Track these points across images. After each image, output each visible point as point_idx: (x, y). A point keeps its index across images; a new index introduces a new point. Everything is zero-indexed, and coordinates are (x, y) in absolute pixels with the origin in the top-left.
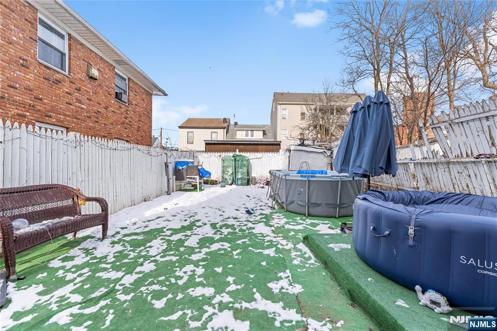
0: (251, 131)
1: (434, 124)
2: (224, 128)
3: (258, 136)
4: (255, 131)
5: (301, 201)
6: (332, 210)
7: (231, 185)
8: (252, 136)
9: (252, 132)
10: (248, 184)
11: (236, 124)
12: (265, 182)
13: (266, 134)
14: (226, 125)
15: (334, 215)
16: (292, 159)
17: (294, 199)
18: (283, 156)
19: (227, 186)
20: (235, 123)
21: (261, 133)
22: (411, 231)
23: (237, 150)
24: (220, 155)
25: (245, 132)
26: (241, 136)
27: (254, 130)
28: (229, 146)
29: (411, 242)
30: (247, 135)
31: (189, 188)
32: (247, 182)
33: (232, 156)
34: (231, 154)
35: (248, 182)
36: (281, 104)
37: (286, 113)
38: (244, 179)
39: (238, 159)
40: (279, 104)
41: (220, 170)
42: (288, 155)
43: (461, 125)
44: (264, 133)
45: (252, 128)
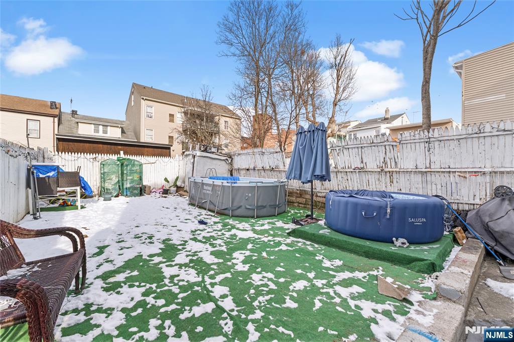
0: (103, 125)
1: (332, 147)
2: (54, 116)
3: (114, 134)
4: (109, 128)
5: (250, 206)
6: (273, 210)
7: (117, 196)
8: (105, 132)
9: (105, 127)
10: (141, 194)
11: (74, 113)
12: (162, 190)
13: (125, 133)
14: (56, 112)
15: (273, 214)
16: (197, 166)
17: (242, 204)
18: (181, 162)
19: (113, 198)
20: (73, 111)
21: (120, 130)
22: (389, 211)
23: (122, 152)
24: (95, 158)
25: (93, 126)
26: (86, 130)
27: (108, 126)
28: (101, 145)
29: (388, 216)
30: (97, 131)
31: (45, 206)
32: (139, 191)
33: (116, 159)
34: (115, 157)
35: (141, 191)
36: (146, 99)
37: (152, 110)
38: (136, 189)
39: (126, 163)
40: (143, 99)
41: (98, 177)
42: (192, 161)
43: (347, 149)
44: (123, 132)
45: (106, 123)
